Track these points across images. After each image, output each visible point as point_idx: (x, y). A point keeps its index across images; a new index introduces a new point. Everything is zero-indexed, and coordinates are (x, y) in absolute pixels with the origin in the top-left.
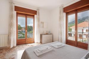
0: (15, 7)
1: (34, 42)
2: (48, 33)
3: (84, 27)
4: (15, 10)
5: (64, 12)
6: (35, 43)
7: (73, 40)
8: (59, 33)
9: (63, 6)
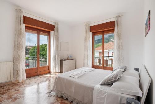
0: (24, 17)
1: (50, 72)
2: (69, 58)
3: (109, 50)
4: (24, 23)
5: (90, 32)
6: (52, 74)
7: (97, 65)
8: (84, 57)
9: (89, 24)
